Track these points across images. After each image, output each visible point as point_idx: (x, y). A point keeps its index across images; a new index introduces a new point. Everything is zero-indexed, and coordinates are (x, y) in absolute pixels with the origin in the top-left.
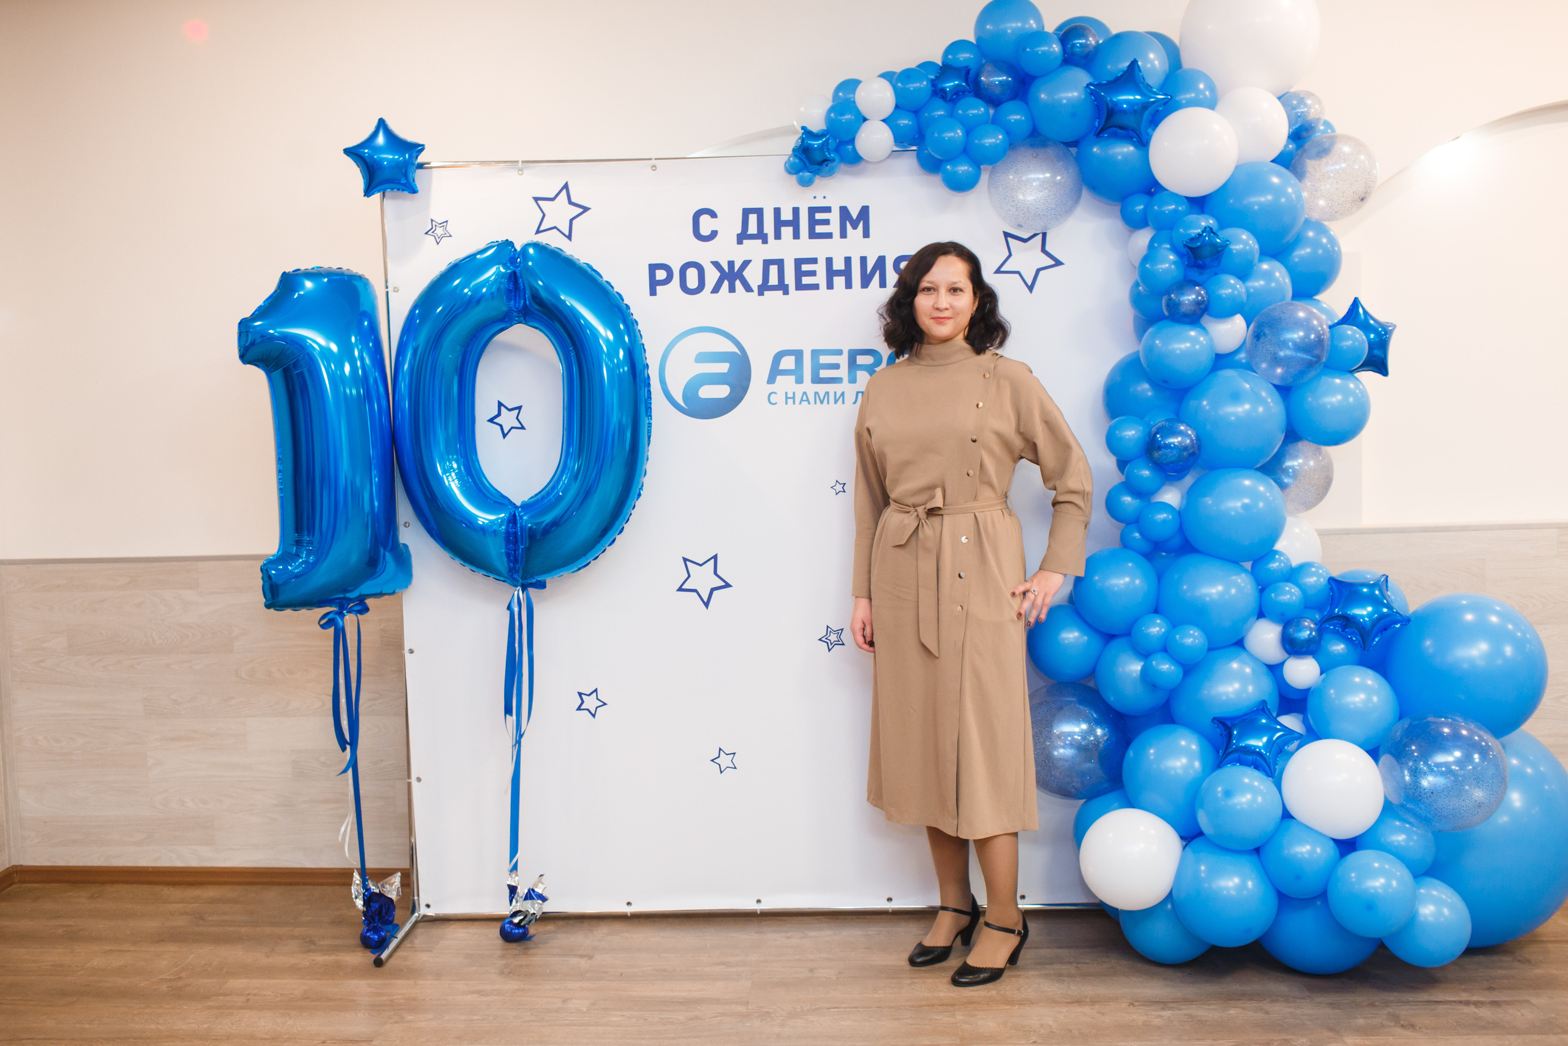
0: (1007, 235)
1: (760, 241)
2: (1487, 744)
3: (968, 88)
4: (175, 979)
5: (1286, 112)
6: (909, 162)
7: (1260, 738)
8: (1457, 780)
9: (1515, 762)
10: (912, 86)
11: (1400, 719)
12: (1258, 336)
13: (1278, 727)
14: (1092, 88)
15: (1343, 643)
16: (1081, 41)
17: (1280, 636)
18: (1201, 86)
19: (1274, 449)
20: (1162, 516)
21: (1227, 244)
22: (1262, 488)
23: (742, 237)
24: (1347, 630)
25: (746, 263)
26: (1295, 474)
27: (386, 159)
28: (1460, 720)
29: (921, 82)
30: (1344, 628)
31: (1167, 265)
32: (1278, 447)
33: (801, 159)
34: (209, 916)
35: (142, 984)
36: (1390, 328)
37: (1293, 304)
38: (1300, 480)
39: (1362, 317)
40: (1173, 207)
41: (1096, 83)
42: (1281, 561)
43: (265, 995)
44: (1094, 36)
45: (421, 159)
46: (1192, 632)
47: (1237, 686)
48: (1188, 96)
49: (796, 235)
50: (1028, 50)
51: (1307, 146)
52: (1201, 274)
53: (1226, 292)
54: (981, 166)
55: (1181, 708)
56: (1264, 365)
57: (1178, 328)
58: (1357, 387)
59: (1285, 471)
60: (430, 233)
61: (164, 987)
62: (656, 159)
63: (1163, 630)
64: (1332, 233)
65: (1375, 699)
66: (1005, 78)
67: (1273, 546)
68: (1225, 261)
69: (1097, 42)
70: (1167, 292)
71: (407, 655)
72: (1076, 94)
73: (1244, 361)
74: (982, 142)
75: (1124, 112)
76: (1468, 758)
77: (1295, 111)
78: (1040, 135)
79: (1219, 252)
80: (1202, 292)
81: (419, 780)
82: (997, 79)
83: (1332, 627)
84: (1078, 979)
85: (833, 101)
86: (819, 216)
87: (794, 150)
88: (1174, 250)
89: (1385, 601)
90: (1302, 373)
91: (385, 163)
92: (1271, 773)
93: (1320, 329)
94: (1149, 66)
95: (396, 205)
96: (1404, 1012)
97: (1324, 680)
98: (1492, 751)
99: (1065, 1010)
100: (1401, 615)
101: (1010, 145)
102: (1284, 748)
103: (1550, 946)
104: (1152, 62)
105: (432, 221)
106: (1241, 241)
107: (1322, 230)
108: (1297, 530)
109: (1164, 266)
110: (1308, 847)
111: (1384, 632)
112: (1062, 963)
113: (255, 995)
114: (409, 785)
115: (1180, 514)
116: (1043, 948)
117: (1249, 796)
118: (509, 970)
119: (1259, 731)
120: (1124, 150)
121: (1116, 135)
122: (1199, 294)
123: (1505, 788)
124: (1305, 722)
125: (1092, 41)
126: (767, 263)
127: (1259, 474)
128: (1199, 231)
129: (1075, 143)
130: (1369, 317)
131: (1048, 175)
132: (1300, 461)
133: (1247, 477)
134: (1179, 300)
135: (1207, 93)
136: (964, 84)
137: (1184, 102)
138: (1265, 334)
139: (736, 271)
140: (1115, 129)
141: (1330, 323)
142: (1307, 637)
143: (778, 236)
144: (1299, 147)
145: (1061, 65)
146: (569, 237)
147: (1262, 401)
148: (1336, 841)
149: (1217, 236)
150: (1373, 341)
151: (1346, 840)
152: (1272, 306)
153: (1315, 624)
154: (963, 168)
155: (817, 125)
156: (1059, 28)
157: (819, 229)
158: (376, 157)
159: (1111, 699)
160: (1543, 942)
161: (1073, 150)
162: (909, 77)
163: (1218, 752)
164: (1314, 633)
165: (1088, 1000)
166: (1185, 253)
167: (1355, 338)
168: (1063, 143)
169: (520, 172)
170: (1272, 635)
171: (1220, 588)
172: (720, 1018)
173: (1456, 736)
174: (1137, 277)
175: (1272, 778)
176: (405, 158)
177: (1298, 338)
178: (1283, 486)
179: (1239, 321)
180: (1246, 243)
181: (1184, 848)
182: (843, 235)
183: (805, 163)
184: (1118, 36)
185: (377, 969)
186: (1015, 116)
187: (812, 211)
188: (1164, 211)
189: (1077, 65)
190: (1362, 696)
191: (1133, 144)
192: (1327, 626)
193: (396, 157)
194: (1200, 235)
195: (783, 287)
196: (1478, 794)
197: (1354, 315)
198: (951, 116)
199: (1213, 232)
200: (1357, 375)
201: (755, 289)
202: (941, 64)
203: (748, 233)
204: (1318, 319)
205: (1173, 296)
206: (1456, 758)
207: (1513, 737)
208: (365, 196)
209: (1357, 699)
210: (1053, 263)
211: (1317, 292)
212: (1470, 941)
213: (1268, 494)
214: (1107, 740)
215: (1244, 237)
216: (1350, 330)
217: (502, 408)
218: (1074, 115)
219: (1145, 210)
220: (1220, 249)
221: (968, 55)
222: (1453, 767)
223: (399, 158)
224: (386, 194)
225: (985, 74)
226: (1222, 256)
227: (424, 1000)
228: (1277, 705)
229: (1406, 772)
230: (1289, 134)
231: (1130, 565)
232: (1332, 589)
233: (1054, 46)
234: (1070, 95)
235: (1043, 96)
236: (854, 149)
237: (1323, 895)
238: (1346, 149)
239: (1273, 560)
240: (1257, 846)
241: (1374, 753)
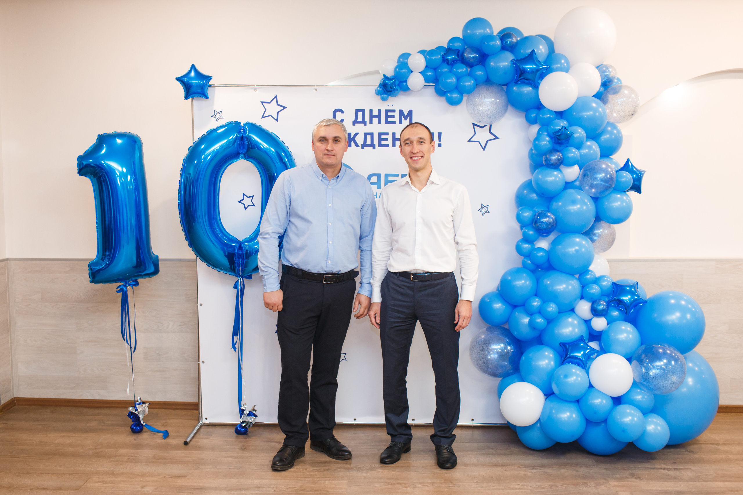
0: (474, 125)
1: (363, 124)
2: (678, 357)
3: (458, 58)
4: (95, 449)
5: (600, 74)
6: (431, 90)
7: (579, 352)
8: (664, 373)
9: (690, 365)
10: (433, 58)
11: (641, 345)
12: (584, 175)
13: (588, 347)
14: (513, 61)
15: (618, 311)
16: (510, 40)
17: (590, 308)
18: (563, 61)
19: (590, 225)
20: (540, 254)
21: (572, 134)
22: (584, 243)
23: (355, 122)
24: (619, 306)
25: (356, 134)
26: (599, 236)
27: (194, 83)
28: (667, 346)
29: (437, 56)
30: (618, 304)
31: (545, 142)
32: (592, 224)
33: (382, 89)
34: (106, 422)
35: (81, 451)
36: (643, 172)
37: (600, 161)
38: (601, 239)
39: (631, 167)
40: (549, 116)
41: (516, 59)
42: (591, 275)
43: (136, 456)
44: (515, 38)
45: (210, 83)
46: (551, 305)
47: (570, 329)
48: (557, 66)
49: (379, 122)
50: (486, 43)
51: (609, 90)
52: (560, 146)
53: (571, 155)
54: (464, 95)
55: (546, 338)
56: (587, 188)
57: (550, 171)
58: (627, 198)
59: (595, 235)
60: (214, 116)
61: (91, 452)
62: (317, 86)
63: (539, 304)
64: (619, 128)
65: (631, 336)
66: (475, 55)
67: (588, 267)
68: (571, 141)
69: (517, 40)
70: (545, 154)
71: (199, 306)
72: (506, 64)
73: (578, 185)
74: (464, 84)
75: (528, 72)
76: (669, 363)
77: (604, 74)
78: (490, 81)
79: (568, 137)
80: (560, 155)
81: (203, 362)
82: (472, 55)
83: (613, 304)
84: (496, 456)
85: (398, 62)
86: (390, 114)
87: (379, 85)
88: (549, 135)
89: (636, 293)
90: (603, 192)
91: (194, 84)
92: (585, 367)
93: (612, 172)
94: (540, 51)
95: (198, 103)
96: (638, 472)
97: (609, 328)
98: (680, 360)
99: (490, 469)
100: (642, 299)
101: (477, 85)
102: (590, 356)
103: (703, 445)
104: (541, 50)
105: (215, 111)
106: (578, 132)
107: (614, 126)
108: (599, 261)
109: (544, 143)
110: (600, 400)
111: (635, 307)
112: (489, 449)
113: (132, 456)
114: (199, 364)
115: (548, 253)
116: (481, 442)
117: (575, 378)
118: (244, 448)
119: (579, 349)
120: (527, 89)
121: (524, 82)
122: (559, 156)
123: (685, 376)
124: (600, 345)
125: (514, 40)
126: (366, 135)
127: (583, 236)
128: (560, 127)
129: (506, 85)
130: (634, 168)
131: (493, 99)
132: (601, 230)
133: (578, 237)
134: (550, 158)
135: (565, 64)
136: (457, 57)
137: (555, 68)
138: (588, 175)
139: (352, 137)
140: (524, 80)
141: (617, 170)
142: (602, 308)
143: (371, 122)
144: (605, 89)
145: (501, 50)
146: (277, 120)
147: (585, 204)
148: (612, 397)
149: (568, 130)
150: (635, 178)
151: (616, 397)
152: (591, 162)
153: (606, 303)
154: (455, 95)
155: (390, 73)
156: (500, 33)
157: (390, 120)
158: (190, 82)
159: (515, 333)
160: (701, 443)
161: (505, 88)
162: (432, 53)
163: (562, 358)
164: (605, 307)
165: (500, 465)
166: (554, 137)
167: (627, 177)
168: (500, 85)
169: (255, 90)
170: (587, 307)
171: (564, 286)
172: (339, 470)
173: (665, 353)
174: (531, 146)
175: (585, 370)
176: (203, 82)
177: (602, 177)
178: (593, 240)
179: (576, 168)
180: (580, 133)
181: (546, 399)
182: (401, 122)
183: (384, 91)
184: (527, 38)
185: (185, 446)
186: (479, 73)
187: (387, 111)
188: (545, 118)
189: (507, 50)
190: (625, 335)
191: (532, 87)
192: (611, 304)
193: (199, 82)
194: (560, 130)
195: (373, 145)
196: (674, 378)
197: (627, 167)
198: (451, 72)
199: (566, 129)
200: (627, 193)
201: (360, 146)
202: (446, 47)
203: (358, 120)
204: (611, 168)
205: (547, 156)
206: (664, 362)
207: (690, 354)
208: (185, 99)
209: (623, 336)
210: (494, 138)
211: (611, 155)
212: (668, 442)
213: (587, 245)
214: (513, 352)
215: (580, 131)
216: (625, 174)
217: (245, 196)
218: (505, 73)
219: (536, 117)
220: (569, 136)
221: (459, 44)
222: (663, 367)
223: (201, 82)
224: (194, 98)
225: (466, 53)
226: (570, 139)
227: (208, 460)
228: (588, 337)
229: (643, 368)
230: (601, 84)
231: (525, 275)
232: (613, 287)
233: (498, 42)
234: (504, 64)
235: (492, 64)
236: (407, 84)
237: (605, 421)
238: (626, 92)
239: (588, 274)
240: (577, 399)
241: (629, 360)
